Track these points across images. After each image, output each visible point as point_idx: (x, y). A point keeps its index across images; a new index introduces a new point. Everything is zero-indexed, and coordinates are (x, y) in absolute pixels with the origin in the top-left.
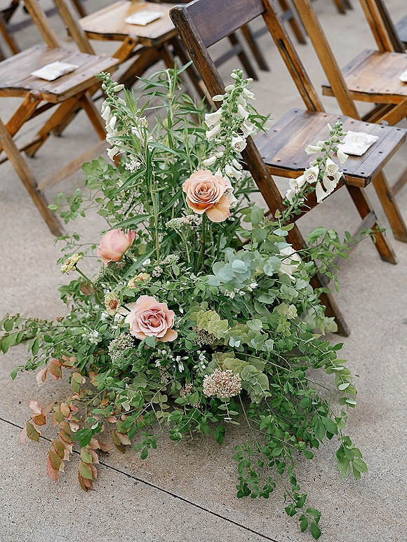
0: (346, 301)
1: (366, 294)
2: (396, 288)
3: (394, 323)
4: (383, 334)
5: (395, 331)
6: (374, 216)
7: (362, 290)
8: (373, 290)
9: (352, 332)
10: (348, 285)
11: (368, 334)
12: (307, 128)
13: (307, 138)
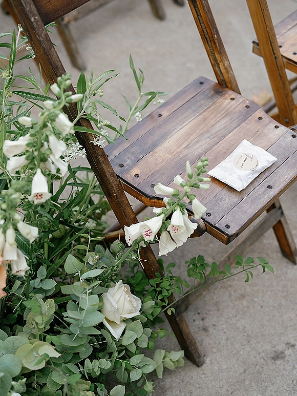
0: (218, 310)
1: (245, 303)
2: (283, 302)
3: (262, 354)
4: (242, 370)
5: (258, 367)
6: (279, 212)
7: (243, 296)
8: (256, 299)
9: (208, 360)
10: (230, 286)
11: (224, 367)
12: (201, 117)
13: (192, 138)
